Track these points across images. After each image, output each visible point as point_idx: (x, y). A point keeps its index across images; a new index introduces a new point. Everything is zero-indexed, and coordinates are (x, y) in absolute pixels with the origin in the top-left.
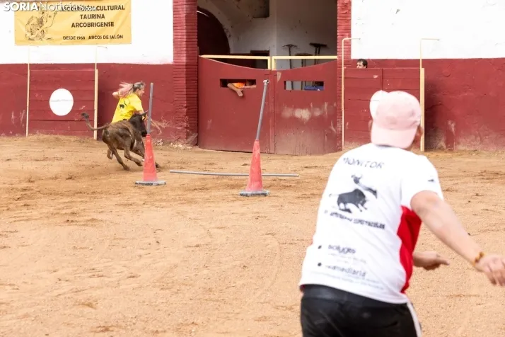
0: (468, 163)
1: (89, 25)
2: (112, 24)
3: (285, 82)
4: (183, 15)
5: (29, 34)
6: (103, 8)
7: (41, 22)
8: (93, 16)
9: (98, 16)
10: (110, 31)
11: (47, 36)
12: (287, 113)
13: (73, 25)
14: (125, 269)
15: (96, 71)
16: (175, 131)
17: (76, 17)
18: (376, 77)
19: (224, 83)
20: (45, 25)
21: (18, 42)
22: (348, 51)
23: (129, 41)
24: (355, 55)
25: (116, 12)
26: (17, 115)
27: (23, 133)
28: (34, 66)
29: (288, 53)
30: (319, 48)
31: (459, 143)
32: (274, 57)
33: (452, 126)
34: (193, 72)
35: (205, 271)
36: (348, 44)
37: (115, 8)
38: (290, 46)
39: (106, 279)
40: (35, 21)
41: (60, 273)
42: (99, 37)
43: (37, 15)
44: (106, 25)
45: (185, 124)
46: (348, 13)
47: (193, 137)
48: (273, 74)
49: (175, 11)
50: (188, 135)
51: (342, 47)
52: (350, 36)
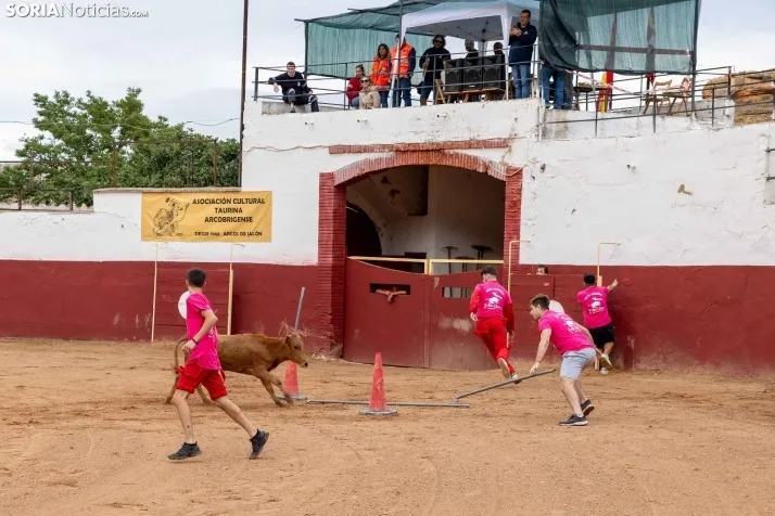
0: (649, 383)
1: (224, 220)
2: (250, 219)
3: (443, 289)
4: (330, 210)
5: (157, 229)
6: (241, 201)
7: (170, 215)
8: (229, 210)
9: (236, 210)
10: (248, 227)
11: (177, 231)
12: (445, 323)
13: (207, 220)
14: (265, 492)
15: (231, 272)
16: (318, 342)
17: (210, 210)
18: (546, 284)
19: (374, 287)
20: (175, 219)
21: (145, 237)
22: (516, 256)
23: (269, 239)
24: (524, 260)
25: (255, 205)
26: (141, 318)
27: (148, 339)
28: (161, 264)
29: (447, 255)
30: (482, 251)
31: (639, 362)
32: (432, 261)
33: (632, 342)
34: (340, 275)
35: (354, 497)
36: (516, 248)
37: (254, 201)
38: (449, 248)
39: (244, 502)
40: (164, 214)
41: (193, 494)
42: (236, 234)
43: (168, 207)
44: (244, 220)
45: (329, 333)
46: (517, 212)
47: (338, 348)
48: (431, 279)
49: (322, 206)
50: (332, 345)
51: (510, 251)
52: (518, 238)
